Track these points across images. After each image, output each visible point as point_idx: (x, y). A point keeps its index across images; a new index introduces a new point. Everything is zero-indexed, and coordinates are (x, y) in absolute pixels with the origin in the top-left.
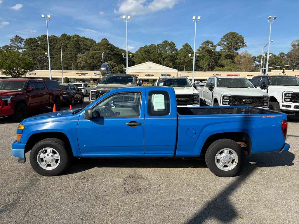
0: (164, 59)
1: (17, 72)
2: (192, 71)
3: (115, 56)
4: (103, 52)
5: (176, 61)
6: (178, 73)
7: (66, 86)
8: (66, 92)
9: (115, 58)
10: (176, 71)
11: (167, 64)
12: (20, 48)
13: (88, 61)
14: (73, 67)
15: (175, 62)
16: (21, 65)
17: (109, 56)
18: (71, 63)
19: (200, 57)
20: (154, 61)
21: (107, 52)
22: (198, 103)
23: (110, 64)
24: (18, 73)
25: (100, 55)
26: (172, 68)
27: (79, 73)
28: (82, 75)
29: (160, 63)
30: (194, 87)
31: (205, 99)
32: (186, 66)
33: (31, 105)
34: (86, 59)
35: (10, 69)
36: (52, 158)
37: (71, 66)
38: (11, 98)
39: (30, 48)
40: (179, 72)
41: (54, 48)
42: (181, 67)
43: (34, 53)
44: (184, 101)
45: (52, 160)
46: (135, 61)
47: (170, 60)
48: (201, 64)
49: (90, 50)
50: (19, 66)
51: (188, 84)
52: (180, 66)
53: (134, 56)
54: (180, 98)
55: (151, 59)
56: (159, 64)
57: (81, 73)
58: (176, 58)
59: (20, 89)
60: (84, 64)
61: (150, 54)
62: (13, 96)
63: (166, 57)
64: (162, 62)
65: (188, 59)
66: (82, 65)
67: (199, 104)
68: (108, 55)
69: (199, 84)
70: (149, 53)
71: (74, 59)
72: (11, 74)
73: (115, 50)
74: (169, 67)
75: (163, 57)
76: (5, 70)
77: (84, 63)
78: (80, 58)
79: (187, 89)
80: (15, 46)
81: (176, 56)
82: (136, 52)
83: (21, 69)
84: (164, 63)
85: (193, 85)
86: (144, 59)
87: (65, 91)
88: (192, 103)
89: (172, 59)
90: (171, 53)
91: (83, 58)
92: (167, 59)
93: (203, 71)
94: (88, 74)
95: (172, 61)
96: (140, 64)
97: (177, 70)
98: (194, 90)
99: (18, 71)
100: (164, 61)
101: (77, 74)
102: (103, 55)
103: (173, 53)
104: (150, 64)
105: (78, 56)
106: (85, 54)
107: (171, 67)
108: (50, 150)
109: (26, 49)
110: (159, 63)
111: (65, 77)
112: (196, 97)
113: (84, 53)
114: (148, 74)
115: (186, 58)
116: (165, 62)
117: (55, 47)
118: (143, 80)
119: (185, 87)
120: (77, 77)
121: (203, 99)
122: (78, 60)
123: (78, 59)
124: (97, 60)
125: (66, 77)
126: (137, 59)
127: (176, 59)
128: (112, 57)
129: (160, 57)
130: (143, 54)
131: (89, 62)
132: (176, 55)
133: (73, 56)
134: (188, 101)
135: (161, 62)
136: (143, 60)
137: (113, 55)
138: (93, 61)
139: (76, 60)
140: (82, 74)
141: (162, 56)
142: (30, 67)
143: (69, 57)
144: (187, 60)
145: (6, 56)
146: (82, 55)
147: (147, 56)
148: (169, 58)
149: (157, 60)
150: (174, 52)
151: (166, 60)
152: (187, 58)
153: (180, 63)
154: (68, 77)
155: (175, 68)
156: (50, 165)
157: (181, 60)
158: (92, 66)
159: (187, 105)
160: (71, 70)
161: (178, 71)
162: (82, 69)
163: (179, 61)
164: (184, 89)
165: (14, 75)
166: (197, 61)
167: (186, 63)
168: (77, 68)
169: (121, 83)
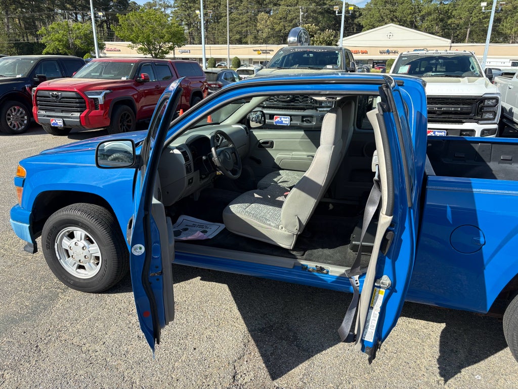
0: (423, 18)
1: (160, 49)
2: (485, 42)
3: (326, 15)
4: (301, 8)
5: (449, 22)
6: (451, 47)
7: (217, 73)
8: (215, 84)
9: (325, 19)
10: (447, 42)
11: (428, 27)
12: (168, 7)
13: (276, 26)
14: (250, 38)
15: (447, 22)
16: (165, 36)
17: (315, 15)
18: (247, 31)
19: (506, 12)
20: (402, 23)
21: (311, 7)
22: (494, 119)
23: (309, 28)
24: (160, 51)
25: (297, 14)
26: (439, 36)
27: (259, 49)
28: (263, 53)
29: (415, 25)
30: (487, 76)
31: (511, 109)
32: (471, 32)
33: (144, 108)
34: (273, 23)
35: (149, 43)
36: (85, 252)
37: (246, 36)
38: (103, 94)
39: (183, 6)
40: (453, 45)
41: (220, 4)
42: (458, 35)
43: (189, 15)
44: (456, 113)
45: (85, 258)
46: (363, 23)
47: (437, 20)
48: (505, 27)
49: (280, 5)
50: (162, 38)
51: (473, 68)
52: (458, 33)
53: (361, 13)
54: (446, 103)
55: (396, 18)
56: (411, 27)
57: (261, 50)
58: (451, 14)
59: (124, 79)
60: (269, 32)
61: (395, 8)
62: (108, 91)
63: (429, 14)
64: (419, 24)
65: (478, 16)
66: (265, 35)
67: (495, 121)
68: (312, 14)
69: (500, 70)
70: (393, 5)
71: (253, 24)
72: (150, 51)
73: (327, 2)
74: (433, 34)
75: (423, 13)
76: (141, 46)
77: (269, 30)
78: (262, 22)
79: (469, 82)
80: (161, 2)
81: (450, 11)
82: (366, 5)
83: (165, 43)
84: (423, 26)
85: (485, 72)
86: (382, 18)
87: (214, 82)
88: (477, 117)
89: (441, 16)
90: (441, 3)
91: (266, 21)
92: (430, 18)
93: (509, 43)
94: (273, 51)
95: (442, 20)
96: (371, 29)
97: (450, 41)
98: (486, 85)
99: (161, 47)
100: (422, 22)
101: (255, 51)
102: (301, 13)
103: (445, 5)
104: (393, 28)
105: (259, 17)
106: (271, 14)
107: (438, 34)
108: (79, 233)
109: (177, 9)
110: (413, 25)
111: (234, 56)
112: (490, 103)
113: (269, 12)
114: (386, 49)
115: (473, 13)
116: (425, 25)
117: (222, 3)
118: (374, 63)
119: (464, 77)
120: (256, 56)
121: (508, 107)
122: (259, 26)
123: (258, 24)
124: (291, 24)
125: (236, 57)
126: (367, 19)
127: (449, 18)
128: (320, 18)
129: (415, 13)
130: (381, 8)
131: (277, 28)
132: (450, 8)
133: (251, 18)
134: (468, 113)
135: (417, 25)
136: (379, 21)
137: (321, 13)
138: (284, 26)
139: (256, 26)
140: (263, 50)
141: (420, 12)
142: (178, 39)
143: (244, 19)
144: (475, 20)
145: (143, 20)
146: (266, 16)
147: (388, 12)
148: (434, 16)
149: (408, 20)
150: (447, 3)
151: (427, 20)
152: (475, 14)
153: (458, 26)
154: (239, 57)
155: (446, 36)
156: (84, 266)
157: (461, 18)
158: (282, 37)
159: (462, 123)
160: (246, 43)
161: (453, 42)
162: (265, 42)
163: (456, 22)
164: (460, 82)
165: (155, 53)
166: (497, 20)
167: (472, 25)
168: (256, 41)
169: (311, 66)
